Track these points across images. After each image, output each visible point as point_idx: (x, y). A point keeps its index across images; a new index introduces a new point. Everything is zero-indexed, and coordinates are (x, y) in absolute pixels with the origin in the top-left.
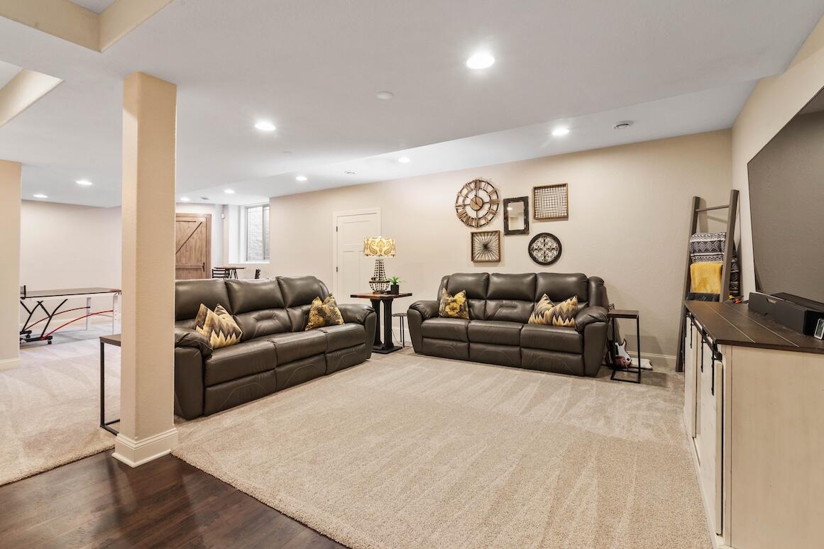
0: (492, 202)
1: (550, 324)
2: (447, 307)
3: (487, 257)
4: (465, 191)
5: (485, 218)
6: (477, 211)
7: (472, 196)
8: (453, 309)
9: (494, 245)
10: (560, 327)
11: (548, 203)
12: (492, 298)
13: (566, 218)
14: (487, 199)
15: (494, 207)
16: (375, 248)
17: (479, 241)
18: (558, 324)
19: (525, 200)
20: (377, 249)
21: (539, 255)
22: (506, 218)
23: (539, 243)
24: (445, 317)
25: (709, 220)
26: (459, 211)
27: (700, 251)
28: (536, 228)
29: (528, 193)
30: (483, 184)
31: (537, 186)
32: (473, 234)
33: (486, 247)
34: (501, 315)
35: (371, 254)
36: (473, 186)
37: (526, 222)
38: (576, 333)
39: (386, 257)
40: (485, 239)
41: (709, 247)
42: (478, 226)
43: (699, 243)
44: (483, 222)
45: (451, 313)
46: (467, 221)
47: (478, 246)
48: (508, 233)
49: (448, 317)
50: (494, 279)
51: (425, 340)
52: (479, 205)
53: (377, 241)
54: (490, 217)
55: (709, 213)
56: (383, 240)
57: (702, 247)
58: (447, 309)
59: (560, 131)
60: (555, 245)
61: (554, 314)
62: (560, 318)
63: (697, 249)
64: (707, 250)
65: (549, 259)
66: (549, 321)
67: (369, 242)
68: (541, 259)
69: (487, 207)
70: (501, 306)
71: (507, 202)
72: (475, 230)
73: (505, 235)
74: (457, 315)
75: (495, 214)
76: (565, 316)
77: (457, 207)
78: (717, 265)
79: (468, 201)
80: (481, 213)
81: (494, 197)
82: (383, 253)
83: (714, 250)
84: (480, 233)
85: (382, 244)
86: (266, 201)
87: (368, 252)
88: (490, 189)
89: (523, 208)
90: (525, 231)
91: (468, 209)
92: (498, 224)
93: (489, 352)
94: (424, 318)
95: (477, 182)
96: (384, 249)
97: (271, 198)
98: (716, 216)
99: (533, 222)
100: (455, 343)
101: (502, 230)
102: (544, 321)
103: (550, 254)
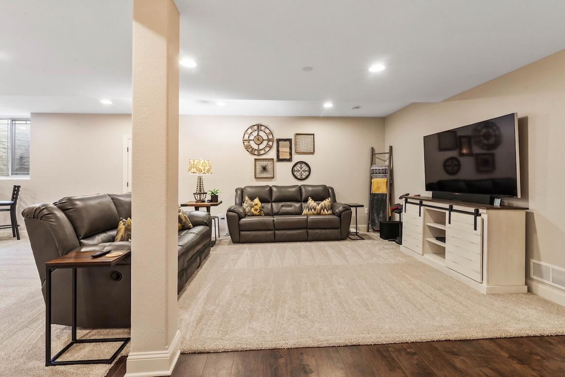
0: (269, 140)
1: (319, 214)
2: (253, 209)
3: (265, 175)
4: (250, 131)
5: (265, 150)
6: (258, 145)
7: (255, 134)
8: (256, 210)
9: (269, 167)
10: (325, 215)
11: (304, 144)
12: (276, 201)
13: (313, 153)
14: (265, 137)
15: (270, 143)
16: (200, 167)
17: (260, 164)
18: (324, 213)
19: (290, 140)
20: (202, 168)
21: (298, 174)
22: (278, 151)
23: (298, 167)
24: (251, 216)
25: (376, 159)
26: (245, 144)
27: (376, 173)
28: (296, 158)
29: (292, 137)
30: (263, 128)
31: (298, 133)
32: (256, 160)
33: (264, 169)
34: (284, 211)
35: (198, 172)
36: (256, 128)
37: (291, 154)
38: (337, 217)
39: (208, 174)
40: (264, 163)
41: (381, 172)
42: (259, 155)
43: (376, 169)
44: (262, 152)
45: (255, 213)
46: (252, 151)
47: (259, 168)
48: (279, 160)
49: (254, 215)
50: (274, 189)
51: (242, 233)
52: (259, 140)
53: (202, 162)
54: (267, 149)
55: (377, 156)
56: (206, 161)
57: (377, 171)
58: (253, 210)
59: (328, 105)
60: (307, 169)
61: (322, 208)
62: (325, 210)
63: (375, 172)
64: (380, 173)
65: (304, 177)
66: (319, 212)
67: (195, 163)
68: (299, 177)
69: (265, 143)
70: (282, 206)
71: (279, 141)
72: (256, 157)
73: (278, 161)
74: (258, 214)
75: (271, 147)
76: (328, 209)
77: (244, 141)
78: (385, 180)
79: (252, 138)
80: (261, 147)
81: (271, 137)
82: (206, 172)
83: (383, 173)
84: (260, 159)
85: (205, 165)
86: (27, 115)
87: (194, 170)
88: (267, 131)
89: (289, 145)
90: (290, 160)
91: (252, 144)
92: (272, 154)
93: (288, 235)
94: (240, 218)
95: (259, 126)
96: (207, 168)
97: (31, 113)
98: (379, 157)
99: (295, 154)
100: (264, 232)
101: (275, 158)
102: (315, 212)
103: (304, 174)
